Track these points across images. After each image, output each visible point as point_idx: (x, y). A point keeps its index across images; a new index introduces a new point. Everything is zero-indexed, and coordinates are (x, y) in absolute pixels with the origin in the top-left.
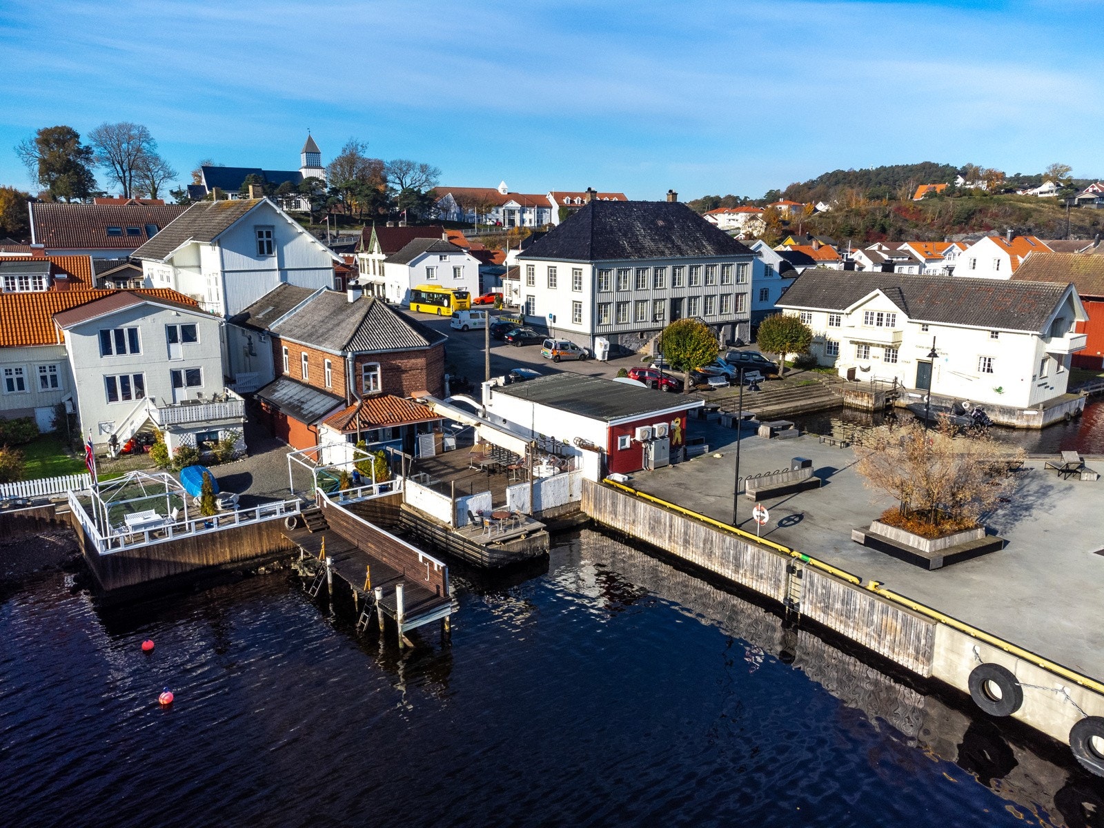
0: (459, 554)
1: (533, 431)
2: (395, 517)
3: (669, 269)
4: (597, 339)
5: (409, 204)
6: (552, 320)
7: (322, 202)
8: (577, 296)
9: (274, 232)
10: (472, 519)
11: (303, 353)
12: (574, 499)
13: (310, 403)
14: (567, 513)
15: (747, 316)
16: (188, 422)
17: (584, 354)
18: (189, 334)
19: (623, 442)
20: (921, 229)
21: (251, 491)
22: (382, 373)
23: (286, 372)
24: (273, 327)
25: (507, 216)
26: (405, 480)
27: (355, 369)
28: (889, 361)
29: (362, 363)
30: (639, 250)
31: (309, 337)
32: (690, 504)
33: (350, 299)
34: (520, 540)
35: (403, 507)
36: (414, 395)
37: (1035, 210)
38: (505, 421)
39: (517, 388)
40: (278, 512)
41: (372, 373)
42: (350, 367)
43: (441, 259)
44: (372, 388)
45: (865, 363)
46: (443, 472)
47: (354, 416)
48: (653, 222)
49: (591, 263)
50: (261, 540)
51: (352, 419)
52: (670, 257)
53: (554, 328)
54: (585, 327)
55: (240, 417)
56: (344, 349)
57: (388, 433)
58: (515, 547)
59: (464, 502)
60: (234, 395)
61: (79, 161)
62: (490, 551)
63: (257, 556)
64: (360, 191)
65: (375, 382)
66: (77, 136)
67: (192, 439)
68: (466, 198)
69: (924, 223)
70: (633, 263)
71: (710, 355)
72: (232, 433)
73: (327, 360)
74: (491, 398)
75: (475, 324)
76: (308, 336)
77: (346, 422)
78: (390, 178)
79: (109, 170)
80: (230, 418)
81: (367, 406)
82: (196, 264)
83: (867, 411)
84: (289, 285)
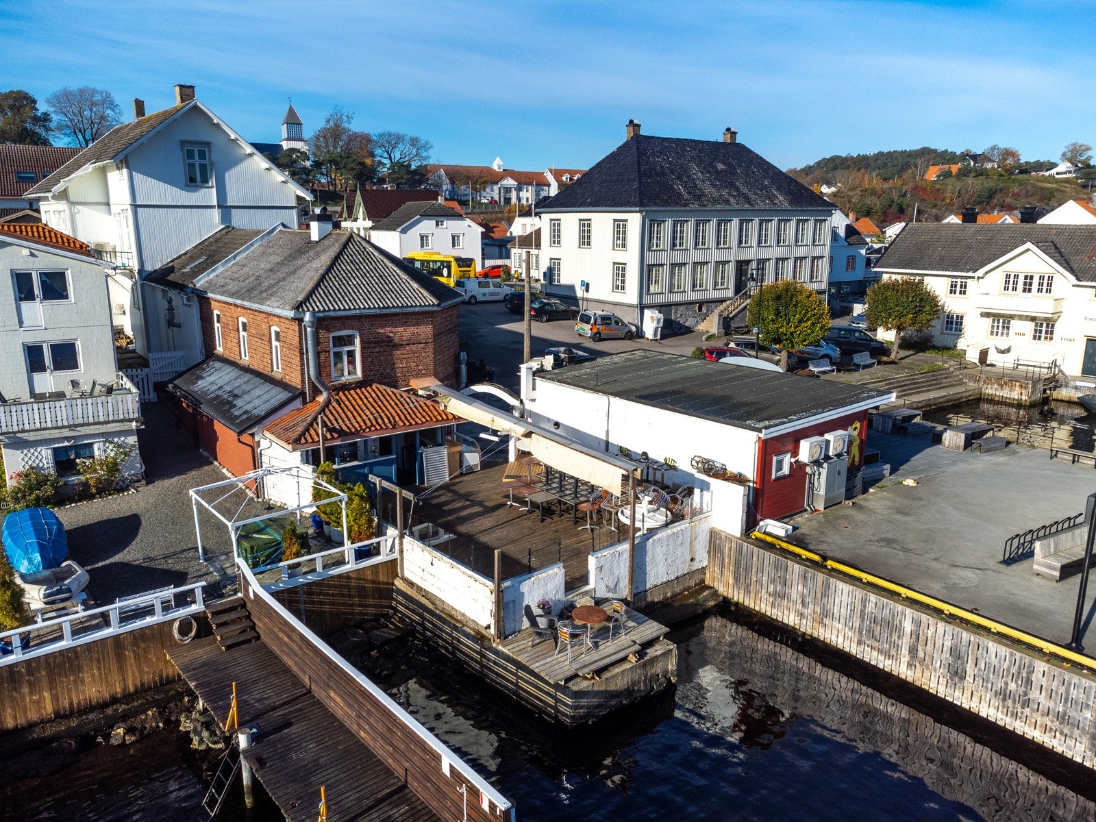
0: (506, 687)
1: (607, 443)
2: (384, 602)
3: (735, 223)
4: (647, 313)
5: (398, 178)
6: (584, 288)
7: (304, 176)
8: (620, 256)
9: (210, 152)
10: (533, 620)
11: (242, 319)
12: (697, 565)
13: (246, 397)
14: (685, 590)
15: (824, 286)
16: (37, 430)
17: (630, 331)
18: (54, 287)
19: (780, 463)
20: (940, 209)
21: (131, 554)
22: (363, 348)
23: (220, 349)
24: (200, 282)
25: (502, 194)
26: (402, 537)
27: (317, 341)
28: (1039, 338)
29: (329, 331)
30: (699, 197)
31: (247, 293)
32: (936, 587)
33: (315, 237)
34: (627, 666)
35: (398, 583)
36: (415, 383)
37: (1057, 190)
38: (557, 424)
39: (576, 373)
40: (158, 608)
41: (346, 349)
42: (309, 338)
43: (437, 225)
44: (346, 373)
45: (1003, 343)
46: (464, 513)
47: (315, 419)
48: (711, 165)
49: (640, 212)
50: (121, 669)
51: (311, 425)
52: (737, 207)
53: (587, 300)
54: (631, 295)
55: (130, 420)
56: (298, 307)
57: (371, 447)
58: (619, 679)
59: (516, 588)
60: (128, 384)
61: (37, 129)
62: (577, 695)
63: (114, 700)
64: (346, 164)
65: (352, 362)
66: (34, 102)
67: (44, 458)
68: (457, 175)
69: (944, 203)
70: (692, 213)
71: (821, 328)
72: (119, 446)
73: (274, 329)
74: (534, 389)
75: (484, 295)
76: (248, 291)
77: (300, 429)
78: (378, 151)
79: (70, 139)
80: (113, 421)
81: (337, 401)
82: (102, 199)
83: (1019, 405)
84: (233, 228)
